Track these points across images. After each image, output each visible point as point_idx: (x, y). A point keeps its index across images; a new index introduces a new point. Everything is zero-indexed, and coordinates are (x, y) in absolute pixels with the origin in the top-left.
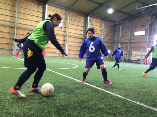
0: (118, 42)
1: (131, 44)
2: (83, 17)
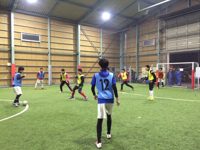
0: (124, 56)
1: (139, 58)
2: (72, 27)
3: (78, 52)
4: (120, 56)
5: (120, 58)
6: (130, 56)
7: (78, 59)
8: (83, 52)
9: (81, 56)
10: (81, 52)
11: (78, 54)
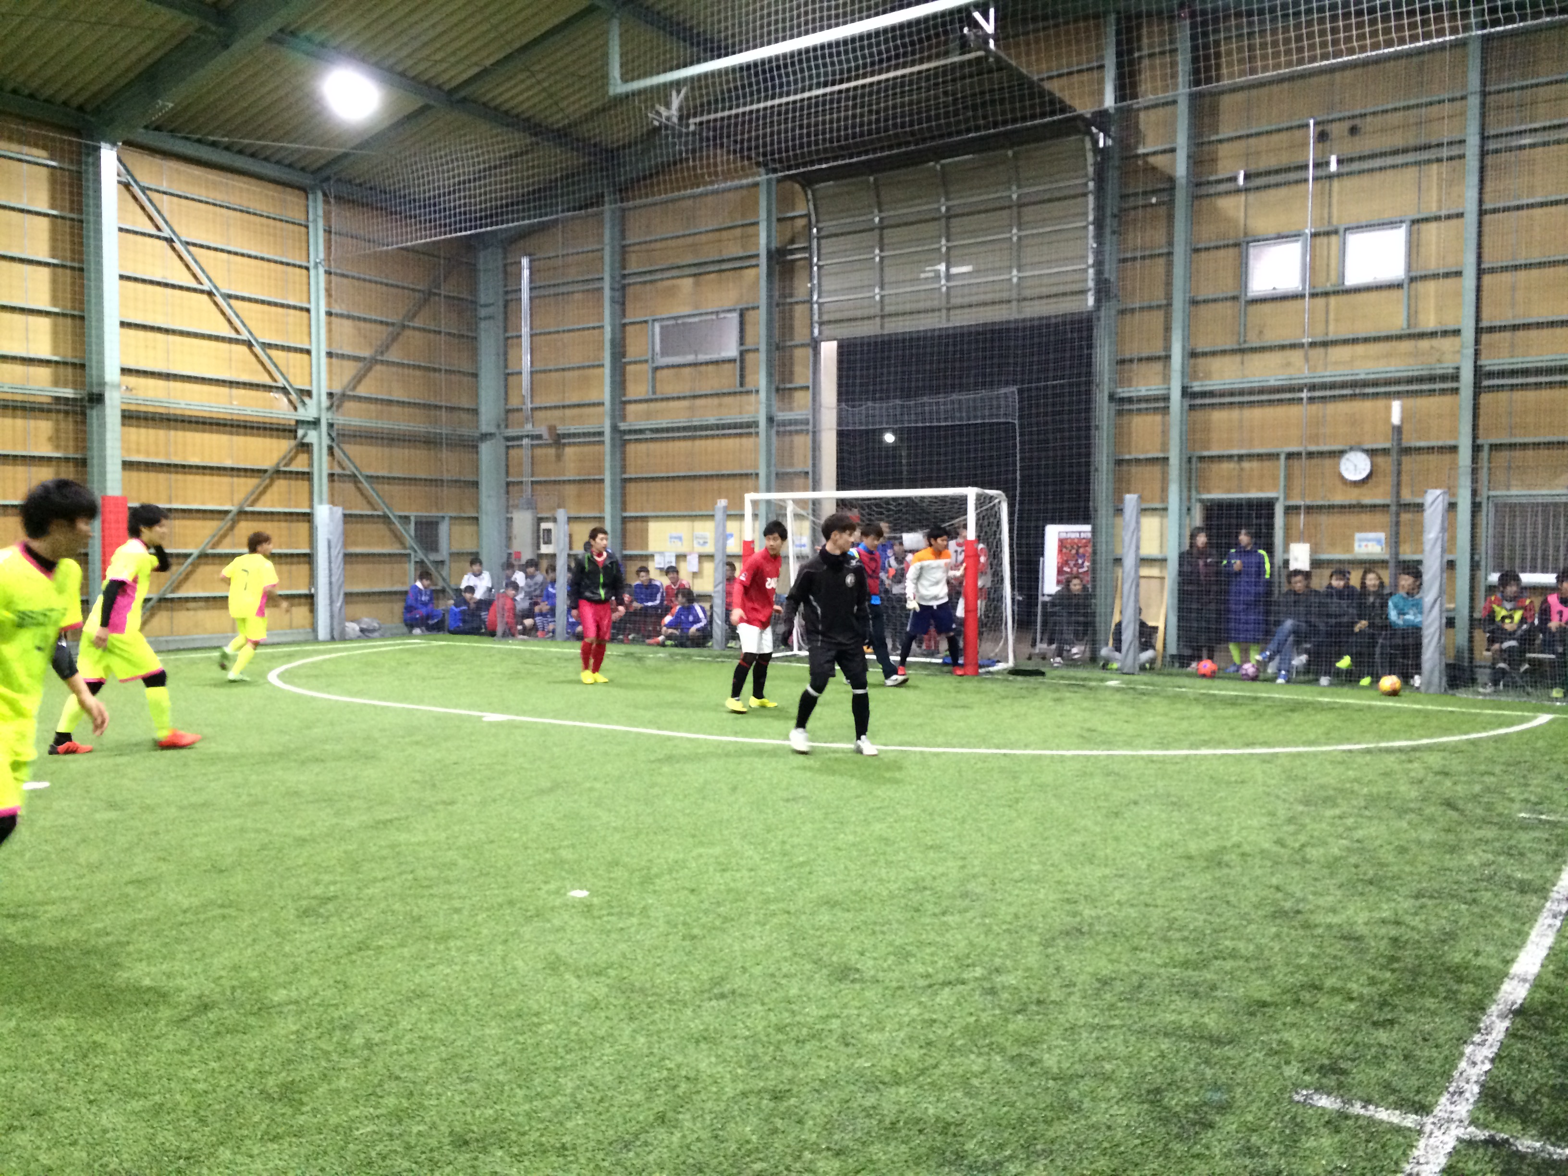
0: (511, 432)
1: (631, 448)
2: (39, 155)
3: (102, 384)
4: (484, 428)
5: (486, 449)
6: (561, 429)
7: (102, 441)
8: (151, 382)
9: (130, 417)
10: (132, 381)
11: (97, 399)
